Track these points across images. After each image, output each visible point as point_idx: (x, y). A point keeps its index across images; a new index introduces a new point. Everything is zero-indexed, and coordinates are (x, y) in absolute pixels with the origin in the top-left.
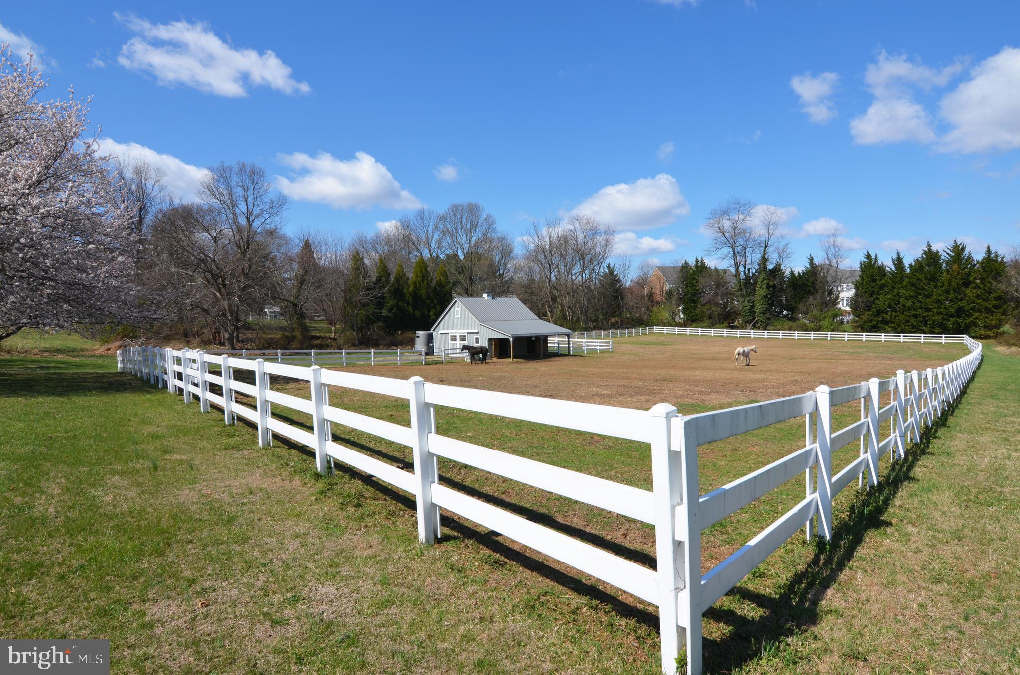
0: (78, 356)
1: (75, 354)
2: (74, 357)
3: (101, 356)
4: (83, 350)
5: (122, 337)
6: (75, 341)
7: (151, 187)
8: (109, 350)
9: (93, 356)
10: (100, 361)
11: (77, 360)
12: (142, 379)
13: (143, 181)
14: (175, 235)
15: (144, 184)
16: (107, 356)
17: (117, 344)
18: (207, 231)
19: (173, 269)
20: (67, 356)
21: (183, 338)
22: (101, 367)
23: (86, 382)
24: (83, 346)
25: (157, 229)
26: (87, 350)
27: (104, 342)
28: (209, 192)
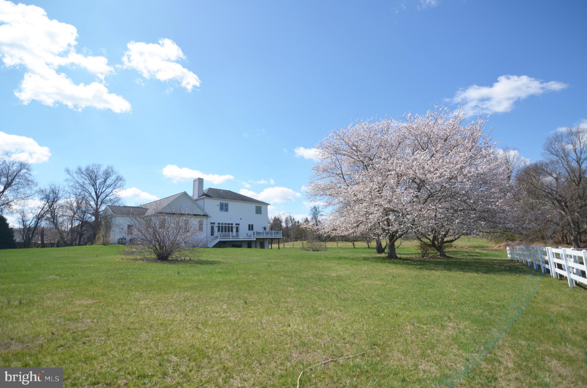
0: (485, 250)
1: (484, 249)
2: (484, 250)
3: (497, 250)
4: (487, 247)
5: (506, 240)
6: (483, 242)
7: (512, 159)
8: (500, 247)
9: (492, 250)
10: (497, 253)
11: (485, 252)
12: (526, 265)
13: (508, 157)
14: (530, 181)
15: (508, 159)
16: (500, 250)
17: (504, 243)
18: (551, 175)
19: (531, 200)
20: (480, 249)
21: (542, 240)
22: (497, 256)
23: (495, 265)
24: (487, 245)
25: (520, 180)
26: (490, 247)
27: (497, 243)
28: (549, 152)
